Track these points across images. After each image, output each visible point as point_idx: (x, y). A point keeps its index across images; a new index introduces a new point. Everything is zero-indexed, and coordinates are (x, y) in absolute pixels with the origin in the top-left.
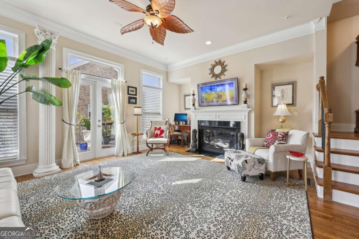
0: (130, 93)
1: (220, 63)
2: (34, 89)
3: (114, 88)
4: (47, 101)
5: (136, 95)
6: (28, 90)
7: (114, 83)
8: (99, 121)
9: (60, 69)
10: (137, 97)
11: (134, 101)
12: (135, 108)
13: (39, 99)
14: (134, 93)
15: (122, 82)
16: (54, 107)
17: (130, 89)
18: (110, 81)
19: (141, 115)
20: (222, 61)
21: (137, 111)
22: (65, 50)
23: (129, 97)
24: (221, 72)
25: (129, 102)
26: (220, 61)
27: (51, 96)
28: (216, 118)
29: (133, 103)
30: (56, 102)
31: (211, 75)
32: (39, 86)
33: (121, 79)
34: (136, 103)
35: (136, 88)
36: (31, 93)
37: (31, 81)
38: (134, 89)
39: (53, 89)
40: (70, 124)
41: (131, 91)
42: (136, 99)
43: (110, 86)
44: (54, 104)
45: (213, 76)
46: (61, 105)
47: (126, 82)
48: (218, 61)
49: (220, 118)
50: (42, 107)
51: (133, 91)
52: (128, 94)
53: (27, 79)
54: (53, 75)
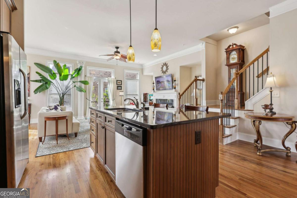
0: (118, 84)
1: (165, 64)
2: (77, 86)
3: (109, 82)
4: (81, 90)
5: (121, 85)
6: (75, 86)
7: (109, 79)
8: (102, 99)
9: (85, 76)
10: (122, 86)
11: (120, 88)
12: (120, 92)
13: (78, 90)
14: (120, 84)
15: (113, 78)
16: (83, 93)
17: (118, 81)
18: (107, 78)
19: (123, 96)
20: (166, 63)
21: (121, 94)
22: (87, 67)
23: (117, 86)
24: (166, 70)
25: (118, 89)
26: (165, 63)
27: (82, 88)
28: (163, 97)
29: (120, 89)
30: (84, 91)
31: (162, 72)
32: (78, 84)
33: (113, 77)
34: (121, 89)
35: (121, 81)
36: (76, 88)
37: (76, 83)
38: (120, 82)
39: (83, 86)
40: (89, 100)
41: (118, 83)
42: (121, 87)
43: (107, 81)
44: (83, 92)
45: (163, 72)
46: (86, 92)
47: (115, 78)
48: (164, 63)
49: (165, 97)
50: (79, 93)
51: (120, 83)
52: (117, 84)
53: (74, 82)
54: (83, 80)
